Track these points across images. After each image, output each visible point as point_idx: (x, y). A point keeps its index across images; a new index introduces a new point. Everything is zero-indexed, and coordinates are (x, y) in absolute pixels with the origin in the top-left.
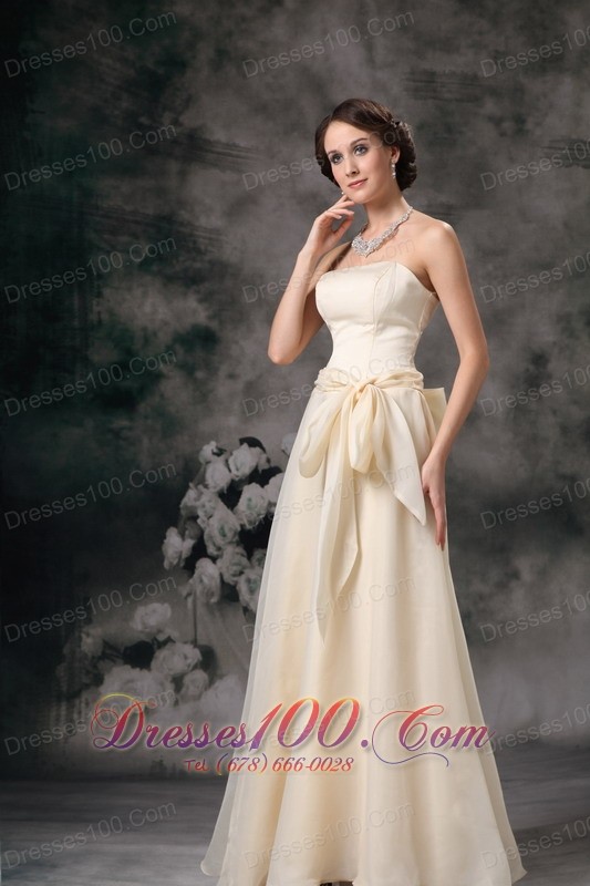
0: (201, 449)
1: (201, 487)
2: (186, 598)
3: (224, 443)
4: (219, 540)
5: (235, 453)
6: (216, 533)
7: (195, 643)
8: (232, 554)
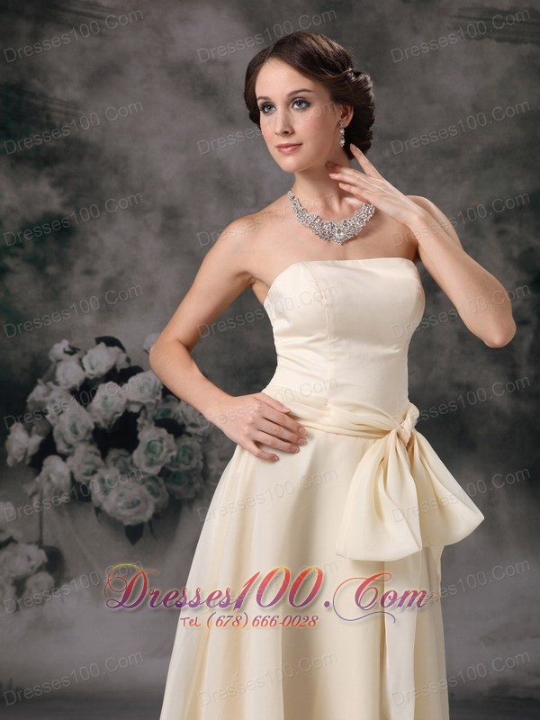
0: (51, 347)
1: (50, 384)
2: (31, 497)
3: (77, 342)
4: (70, 438)
5: (90, 352)
6: (67, 430)
7: (40, 544)
8: (84, 454)
